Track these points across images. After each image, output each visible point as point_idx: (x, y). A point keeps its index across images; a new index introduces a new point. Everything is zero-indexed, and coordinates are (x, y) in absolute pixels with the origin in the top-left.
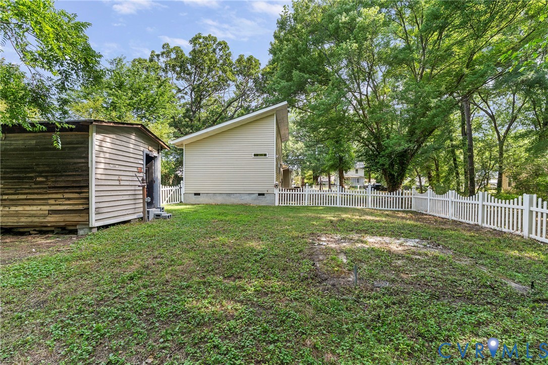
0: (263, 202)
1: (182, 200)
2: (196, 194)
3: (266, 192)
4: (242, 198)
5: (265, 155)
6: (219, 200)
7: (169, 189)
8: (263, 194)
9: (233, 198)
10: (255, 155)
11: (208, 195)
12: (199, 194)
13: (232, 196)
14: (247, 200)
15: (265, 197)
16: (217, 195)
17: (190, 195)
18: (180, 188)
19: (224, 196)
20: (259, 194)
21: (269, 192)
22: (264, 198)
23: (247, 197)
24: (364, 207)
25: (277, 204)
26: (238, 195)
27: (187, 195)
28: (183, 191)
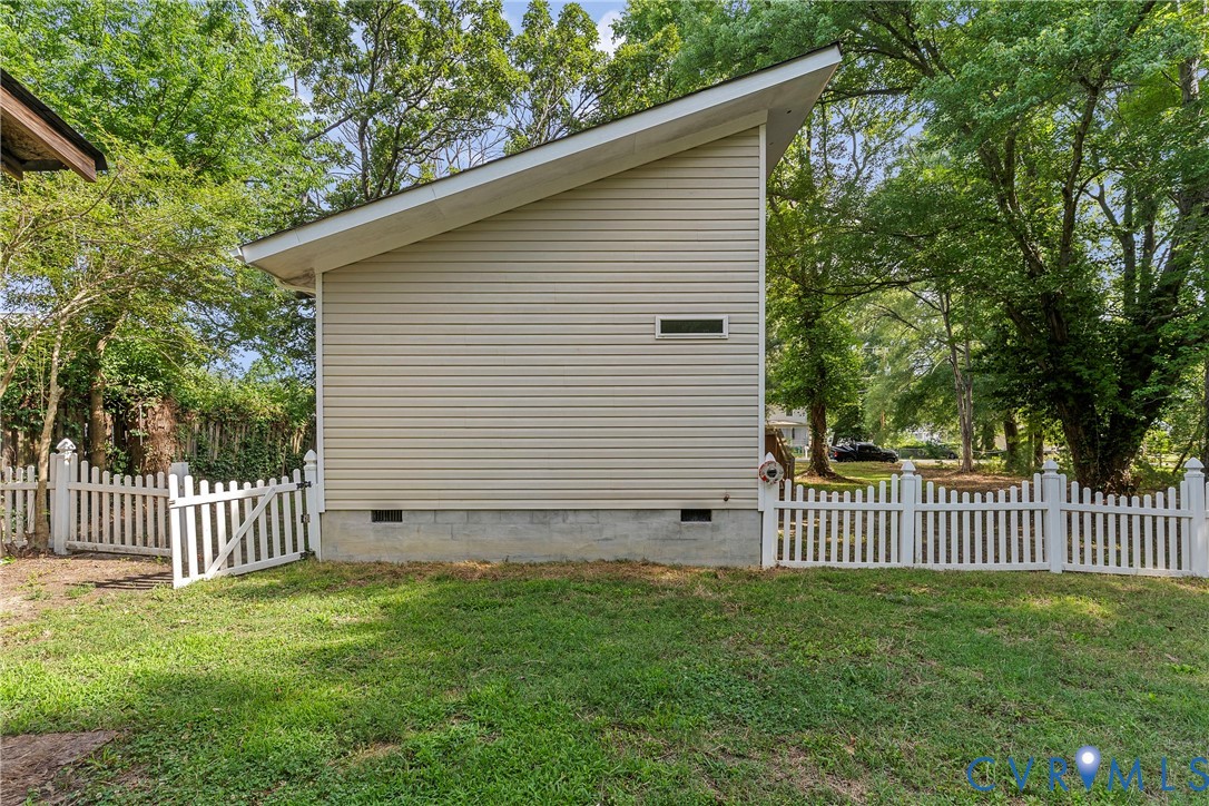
0: (710, 549)
1: (315, 545)
2: (379, 516)
3: (719, 504)
4: (608, 533)
5: (716, 326)
6: (497, 544)
7: (241, 494)
8: (704, 514)
9: (561, 532)
10: (668, 327)
11: (440, 518)
12: (395, 515)
13: (558, 523)
14: (631, 540)
15: (715, 529)
16: (486, 518)
17: (353, 521)
18: (303, 485)
19: (521, 523)
20: (687, 514)
21: (731, 504)
22: (709, 533)
23: (627, 527)
24: (1173, 570)
25: (769, 560)
26: (584, 517)
27: (338, 520)
28: (316, 500)
